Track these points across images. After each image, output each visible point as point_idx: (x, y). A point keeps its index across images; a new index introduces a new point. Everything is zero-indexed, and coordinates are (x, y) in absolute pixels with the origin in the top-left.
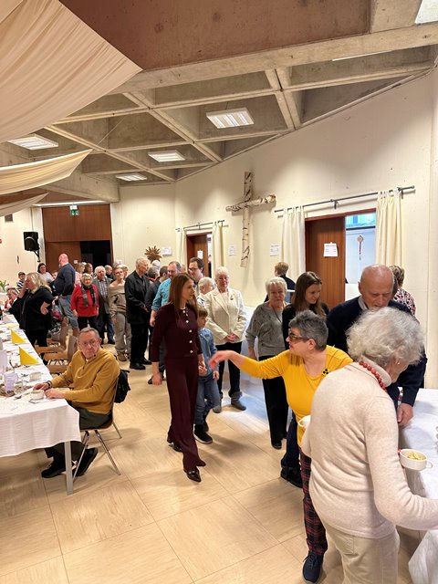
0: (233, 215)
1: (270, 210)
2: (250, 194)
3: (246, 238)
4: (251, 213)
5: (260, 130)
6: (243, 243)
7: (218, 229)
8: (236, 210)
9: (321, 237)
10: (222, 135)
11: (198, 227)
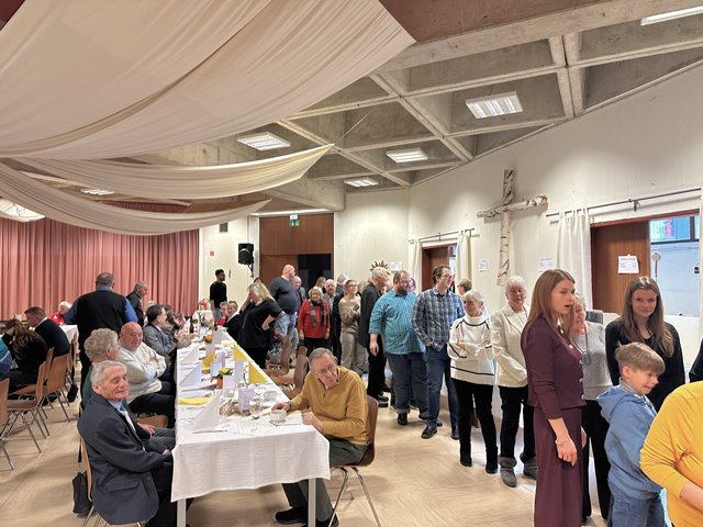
0: (486, 222)
1: (539, 215)
2: (511, 195)
3: (505, 249)
4: (511, 219)
5: (529, 120)
6: (501, 256)
8: (491, 216)
9: (613, 247)
10: (480, 127)
11: (438, 238)
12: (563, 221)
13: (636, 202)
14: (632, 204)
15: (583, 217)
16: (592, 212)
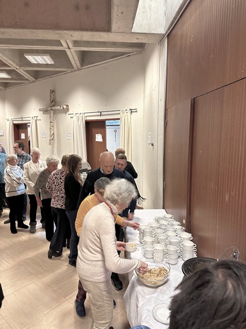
0: (43, 113)
1: (66, 113)
2: (54, 102)
3: (52, 128)
4: (54, 114)
5: (58, 67)
6: (50, 131)
7: (34, 122)
8: (45, 111)
9: (94, 130)
11: (21, 119)
12: (75, 118)
13: (101, 112)
14: (99, 114)
15: (82, 117)
16: (86, 115)
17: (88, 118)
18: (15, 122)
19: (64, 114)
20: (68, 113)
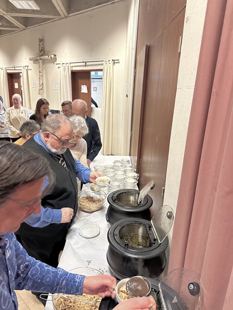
0: (34, 63)
1: (54, 63)
2: (42, 52)
3: (41, 77)
4: (43, 63)
5: (45, 14)
6: (39, 81)
7: (25, 70)
8: (35, 61)
9: (80, 81)
10: (22, 13)
11: (14, 68)
12: (62, 68)
13: (86, 62)
14: (84, 64)
15: (68, 67)
16: (72, 65)
17: (74, 69)
18: (8, 71)
19: (52, 64)
20: (56, 63)
